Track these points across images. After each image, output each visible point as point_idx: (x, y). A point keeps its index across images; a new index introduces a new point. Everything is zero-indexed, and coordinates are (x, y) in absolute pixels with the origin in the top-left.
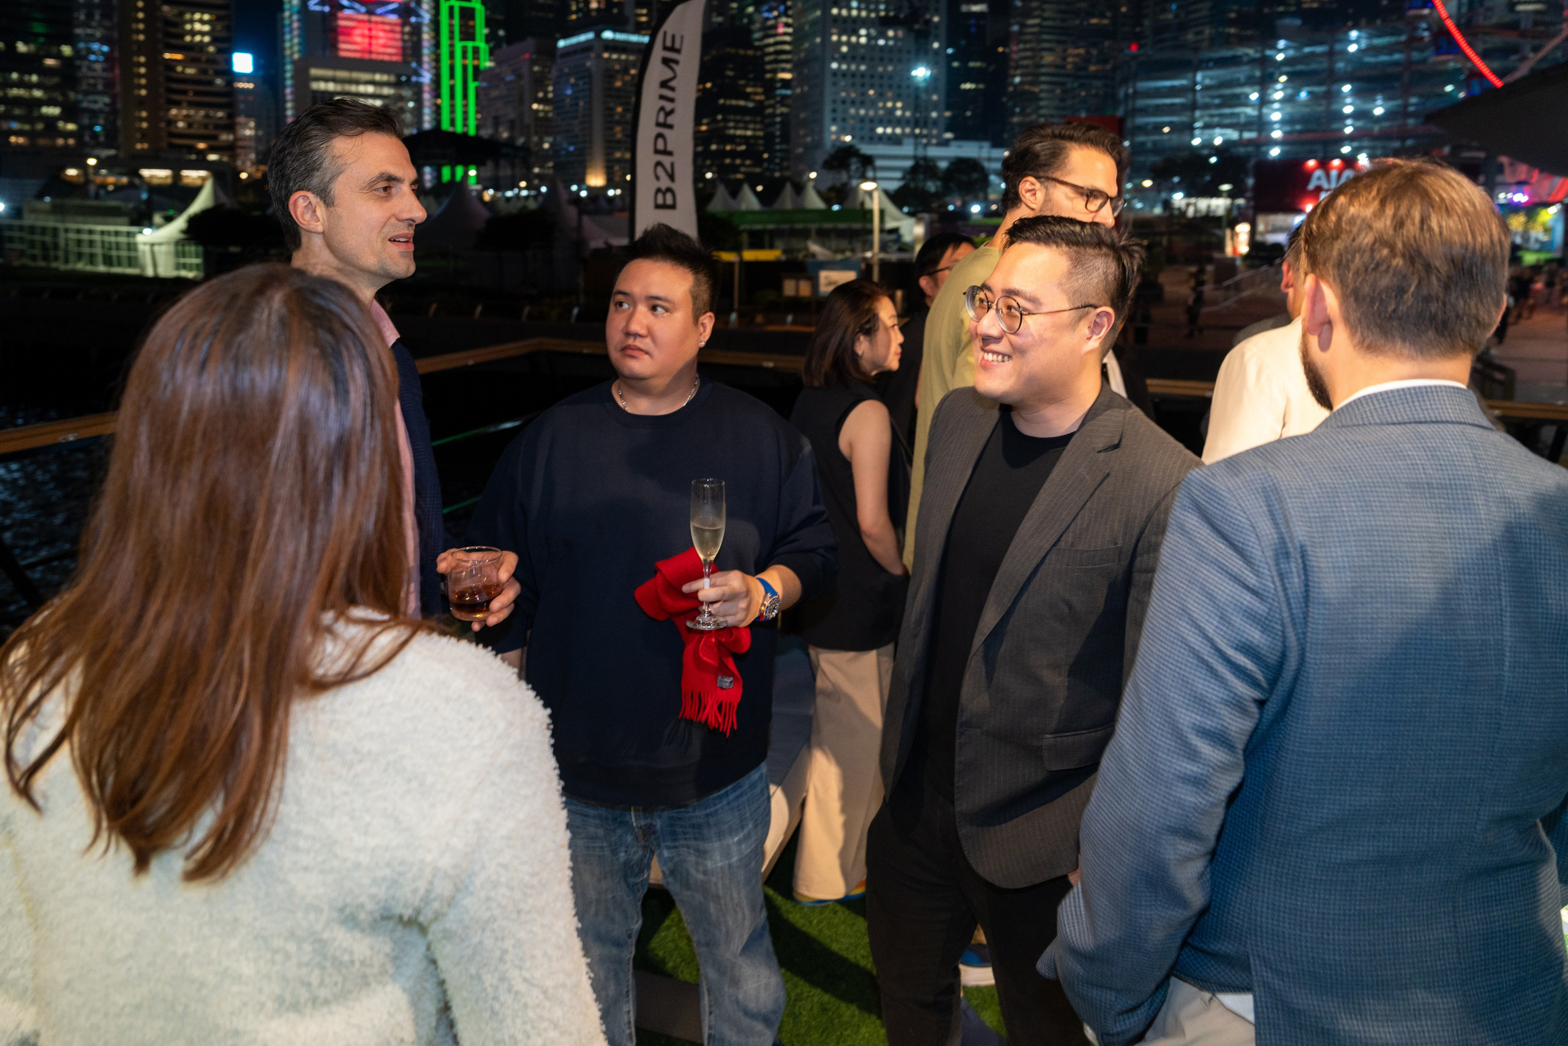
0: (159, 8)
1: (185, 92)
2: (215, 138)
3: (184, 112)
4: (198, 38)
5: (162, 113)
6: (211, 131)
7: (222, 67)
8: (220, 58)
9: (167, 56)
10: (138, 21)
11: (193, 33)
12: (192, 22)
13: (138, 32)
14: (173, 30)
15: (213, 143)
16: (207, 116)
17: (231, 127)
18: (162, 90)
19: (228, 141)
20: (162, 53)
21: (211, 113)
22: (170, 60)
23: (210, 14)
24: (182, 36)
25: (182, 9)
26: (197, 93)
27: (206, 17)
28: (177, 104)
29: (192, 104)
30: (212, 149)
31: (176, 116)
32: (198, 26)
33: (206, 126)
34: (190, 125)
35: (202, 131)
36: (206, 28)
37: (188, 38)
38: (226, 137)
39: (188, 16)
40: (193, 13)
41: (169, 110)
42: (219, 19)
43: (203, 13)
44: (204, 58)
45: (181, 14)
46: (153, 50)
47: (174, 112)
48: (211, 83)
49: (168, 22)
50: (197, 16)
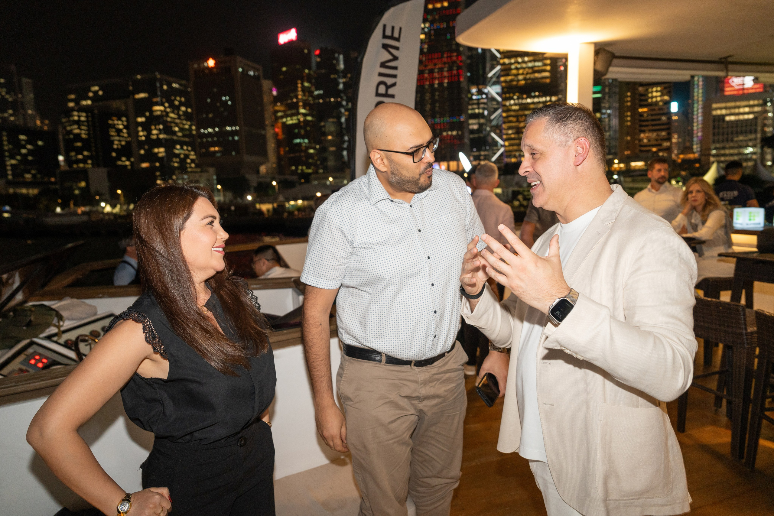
0: (637, 89)
1: (647, 126)
2: (660, 145)
3: (647, 135)
4: (654, 100)
5: (636, 137)
6: (659, 142)
7: (665, 111)
8: (665, 107)
9: (640, 110)
10: (628, 96)
11: (652, 97)
12: (652, 92)
13: (628, 101)
14: (643, 98)
15: (660, 148)
16: (658, 135)
17: (669, 139)
18: (637, 126)
19: (667, 146)
20: (637, 109)
21: (659, 133)
22: (642, 112)
23: (660, 87)
24: (647, 100)
25: (647, 87)
26: (653, 125)
27: (659, 89)
28: (644, 131)
29: (651, 131)
30: (660, 150)
31: (643, 137)
32: (655, 94)
33: (657, 140)
34: (649, 141)
35: (655, 143)
36: (659, 94)
37: (650, 100)
38: (666, 144)
39: (650, 90)
40: (652, 88)
41: (640, 134)
42: (665, 88)
43: (657, 87)
44: (656, 108)
45: (647, 90)
46: (633, 109)
47: (642, 135)
48: (660, 120)
49: (641, 95)
50: (654, 89)
